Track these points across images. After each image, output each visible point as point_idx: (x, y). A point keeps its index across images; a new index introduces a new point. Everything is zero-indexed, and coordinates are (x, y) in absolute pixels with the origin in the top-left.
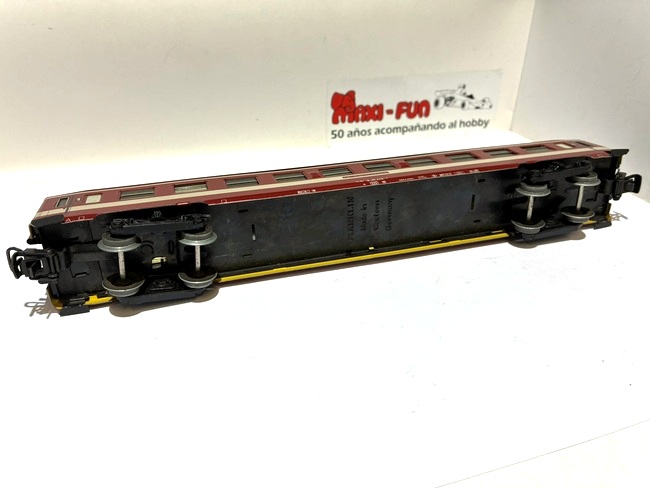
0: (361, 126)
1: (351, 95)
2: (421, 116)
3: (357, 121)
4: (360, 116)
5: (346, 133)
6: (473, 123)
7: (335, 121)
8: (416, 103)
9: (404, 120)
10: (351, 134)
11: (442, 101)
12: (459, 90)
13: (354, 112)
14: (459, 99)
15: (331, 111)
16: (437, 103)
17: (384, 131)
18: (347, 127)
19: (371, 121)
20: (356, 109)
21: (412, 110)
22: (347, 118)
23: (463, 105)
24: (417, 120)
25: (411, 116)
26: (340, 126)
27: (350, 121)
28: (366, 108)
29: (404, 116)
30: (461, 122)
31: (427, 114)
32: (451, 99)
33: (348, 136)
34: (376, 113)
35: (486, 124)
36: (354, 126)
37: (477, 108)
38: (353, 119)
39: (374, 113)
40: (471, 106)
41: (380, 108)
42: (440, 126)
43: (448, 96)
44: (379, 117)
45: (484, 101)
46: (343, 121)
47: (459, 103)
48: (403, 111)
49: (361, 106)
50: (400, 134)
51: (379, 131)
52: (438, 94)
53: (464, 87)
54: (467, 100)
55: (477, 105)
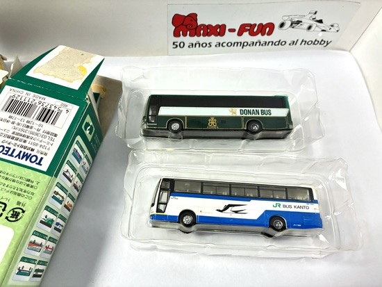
0: (202, 39)
1: (193, 17)
2: (263, 35)
3: (199, 35)
4: (202, 32)
5: (186, 45)
6: (315, 43)
7: (176, 34)
8: (261, 25)
9: (246, 37)
10: (192, 45)
11: (288, 24)
12: (311, 15)
13: (196, 29)
14: (307, 22)
15: (172, 27)
16: (282, 25)
17: (224, 45)
18: (188, 40)
19: (213, 36)
20: (197, 26)
21: (255, 30)
22: (188, 32)
23: (310, 28)
24: (259, 37)
25: (252, 34)
26: (182, 38)
27: (190, 35)
29: (246, 34)
31: (270, 33)
32: (298, 22)
33: (189, 47)
34: (218, 30)
35: (327, 44)
36: (195, 39)
37: (323, 31)
38: (195, 34)
40: (317, 29)
42: (280, 43)
46: (185, 35)
47: (306, 26)
48: (246, 31)
49: (203, 25)
50: (240, 47)
51: (219, 45)
52: (286, 18)
54: (314, 24)
55: (323, 29)
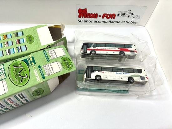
0: (89, 19)
1: (86, 10)
3: (88, 18)
4: (89, 16)
5: (83, 21)
6: (131, 23)
7: (79, 17)
8: (110, 14)
9: (105, 19)
10: (85, 21)
11: (120, 14)
12: (129, 11)
14: (127, 14)
16: (118, 15)
17: (97, 22)
18: (84, 19)
19: (93, 18)
20: (87, 14)
21: (109, 16)
23: (129, 16)
25: (108, 18)
26: (81, 19)
27: (85, 17)
28: (91, 14)
29: (105, 18)
30: (126, 22)
31: (114, 18)
32: (124, 14)
35: (136, 23)
36: (86, 19)
37: (134, 18)
40: (131, 17)
41: (97, 15)
42: (118, 22)
43: (123, 13)
44: (96, 17)
45: (137, 16)
46: (83, 17)
47: (127, 16)
49: (89, 13)
50: (103, 23)
51: (95, 22)
52: (120, 12)
53: (130, 11)
54: (130, 15)
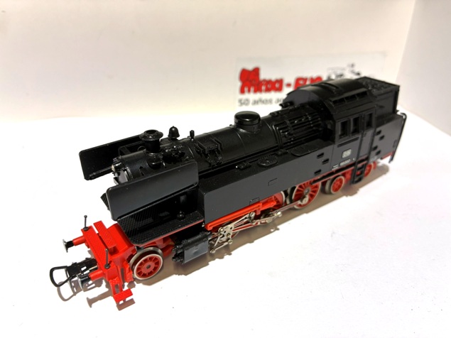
0: (264, 96)
1: (256, 71)
3: (261, 92)
5: (251, 101)
7: (242, 91)
10: (256, 102)
11: (333, 77)
12: (348, 68)
13: (258, 85)
15: (239, 84)
18: (252, 96)
19: (272, 92)
20: (260, 82)
21: (308, 83)
22: (252, 89)
26: (246, 96)
27: (255, 91)
28: (269, 82)
32: (341, 75)
33: (253, 104)
34: (277, 85)
38: (258, 90)
39: (275, 85)
41: (280, 82)
43: (339, 72)
44: (280, 89)
46: (249, 91)
49: (264, 80)
51: (279, 100)
52: (330, 71)
53: (353, 66)
